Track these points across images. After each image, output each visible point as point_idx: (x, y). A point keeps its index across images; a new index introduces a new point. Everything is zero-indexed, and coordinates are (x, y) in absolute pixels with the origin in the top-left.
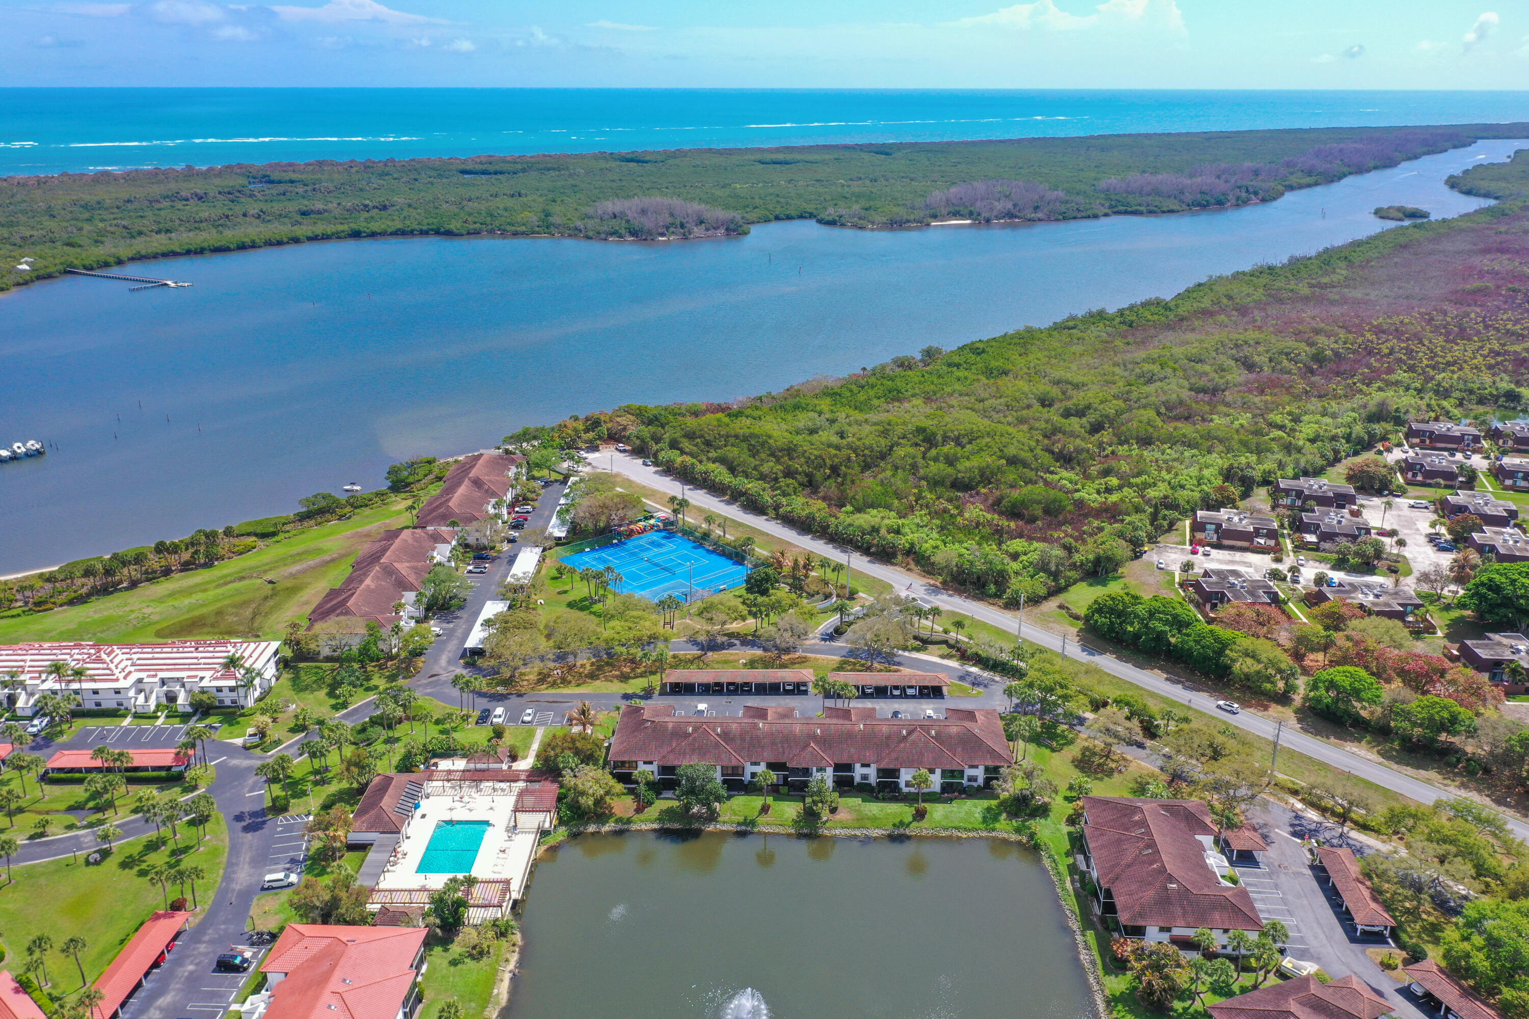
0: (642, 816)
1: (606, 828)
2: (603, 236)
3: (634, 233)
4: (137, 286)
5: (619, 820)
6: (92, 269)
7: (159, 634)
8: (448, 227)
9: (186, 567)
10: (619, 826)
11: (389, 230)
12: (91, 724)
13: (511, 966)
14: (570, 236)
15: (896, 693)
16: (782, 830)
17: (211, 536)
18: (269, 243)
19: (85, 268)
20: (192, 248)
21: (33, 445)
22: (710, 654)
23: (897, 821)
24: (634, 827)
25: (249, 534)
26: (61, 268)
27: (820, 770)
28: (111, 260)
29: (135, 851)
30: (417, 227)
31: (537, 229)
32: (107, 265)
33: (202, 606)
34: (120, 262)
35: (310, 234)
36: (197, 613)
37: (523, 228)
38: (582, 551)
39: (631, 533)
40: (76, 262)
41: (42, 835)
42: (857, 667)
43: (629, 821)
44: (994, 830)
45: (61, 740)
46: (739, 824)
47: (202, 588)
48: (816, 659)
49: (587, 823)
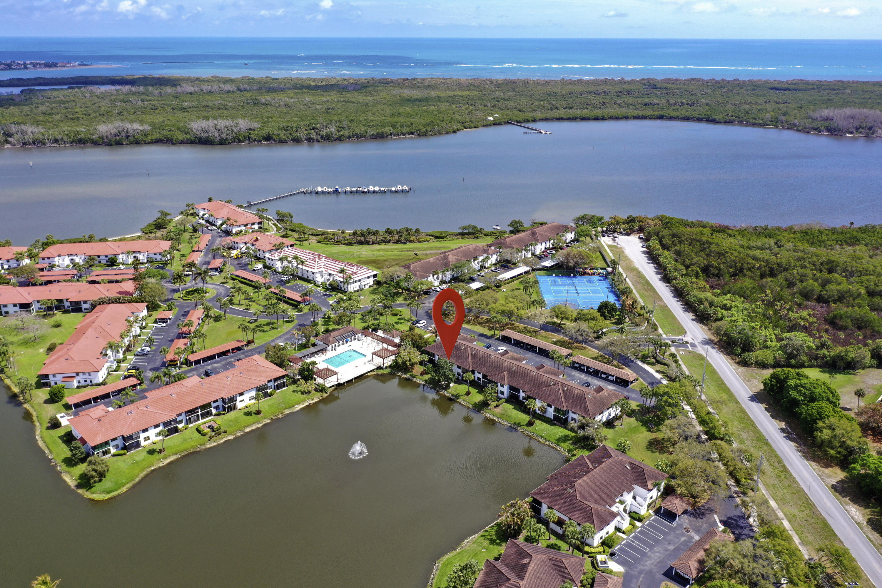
0: (421, 377)
1: (405, 376)
2: (808, 130)
3: (829, 129)
4: (529, 131)
5: (411, 375)
6: (520, 122)
7: (358, 262)
8: (714, 117)
9: (398, 242)
10: (410, 377)
11: (681, 116)
12: (301, 282)
13: (312, 402)
14: (788, 128)
15: (603, 376)
16: (467, 405)
17: (409, 230)
18: (611, 118)
19: (517, 122)
20: (571, 116)
21: (405, 188)
22: (542, 331)
23: (517, 422)
24: (415, 380)
25: (432, 236)
26: (506, 120)
27: (502, 386)
28: (530, 119)
29: (263, 323)
30: (697, 116)
31: (768, 123)
32: (528, 121)
33: (383, 256)
34: (534, 121)
35: (636, 115)
36: (377, 258)
37: (761, 122)
38: (551, 275)
39: (585, 274)
40: (514, 118)
41: (248, 309)
42: (605, 361)
43: (415, 377)
44: (558, 445)
45: (287, 285)
46: (453, 395)
47: (391, 250)
48: (590, 350)
49: (399, 371)
